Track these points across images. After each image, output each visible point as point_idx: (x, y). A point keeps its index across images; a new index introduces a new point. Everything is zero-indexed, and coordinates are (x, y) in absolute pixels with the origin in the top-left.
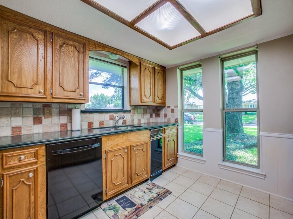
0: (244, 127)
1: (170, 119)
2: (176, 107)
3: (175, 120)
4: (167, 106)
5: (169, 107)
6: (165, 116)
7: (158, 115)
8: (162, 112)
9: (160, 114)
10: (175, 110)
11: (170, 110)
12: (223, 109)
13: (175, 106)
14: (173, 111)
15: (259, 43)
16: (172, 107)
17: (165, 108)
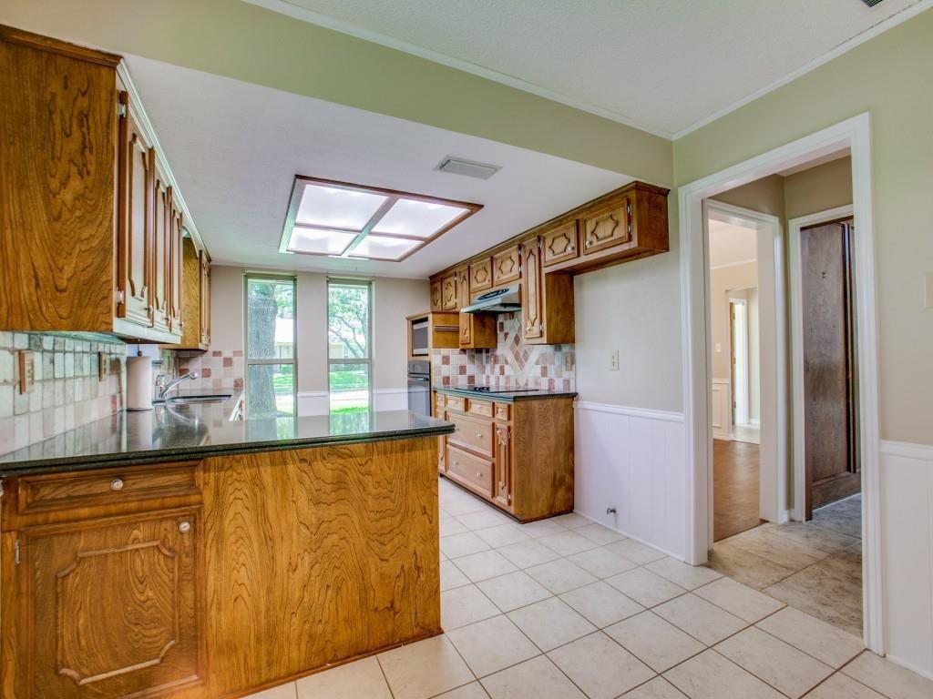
1: (220, 380)
2: (237, 354)
3: (236, 382)
4: (211, 349)
5: (216, 354)
6: (206, 373)
8: (196, 366)
9: (187, 370)
10: (235, 359)
11: (220, 360)
13: (234, 352)
14: (228, 362)
15: (377, 275)
16: (227, 354)
17: (205, 356)
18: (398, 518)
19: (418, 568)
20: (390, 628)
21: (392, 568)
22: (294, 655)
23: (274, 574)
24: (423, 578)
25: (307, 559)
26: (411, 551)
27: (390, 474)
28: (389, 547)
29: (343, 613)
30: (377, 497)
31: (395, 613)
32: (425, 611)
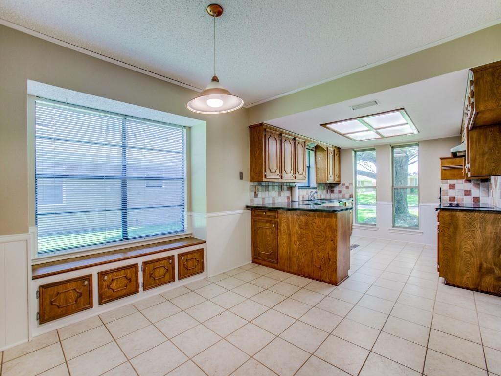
0: (409, 210)
1: (344, 195)
2: (351, 184)
3: (350, 196)
4: (341, 183)
5: (344, 184)
6: (340, 192)
7: (332, 192)
8: (336, 189)
9: (333, 191)
10: (350, 187)
11: (345, 186)
12: (393, 186)
13: (349, 184)
14: (347, 188)
16: (347, 184)
17: (339, 185)
18: (323, 239)
19: (329, 259)
20: (320, 274)
21: (321, 255)
22: (295, 268)
23: (291, 244)
24: (331, 263)
25: (298, 243)
26: (327, 252)
27: (321, 224)
28: (320, 248)
29: (306, 263)
30: (317, 231)
31: (322, 271)
32: (331, 275)
